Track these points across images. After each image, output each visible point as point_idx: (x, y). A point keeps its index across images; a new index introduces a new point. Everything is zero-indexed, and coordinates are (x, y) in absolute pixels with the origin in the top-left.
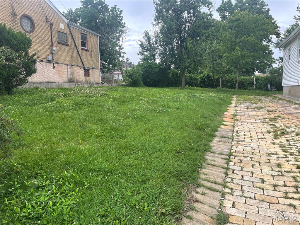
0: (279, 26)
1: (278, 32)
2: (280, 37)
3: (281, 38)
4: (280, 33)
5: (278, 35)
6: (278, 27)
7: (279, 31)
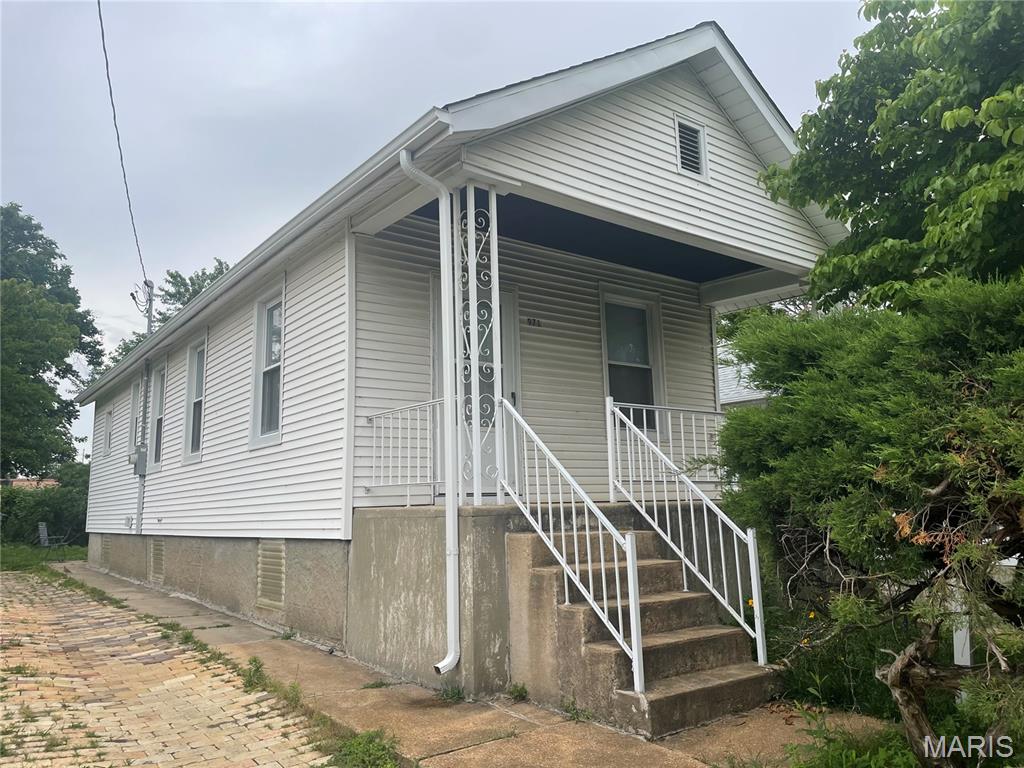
0: (99, 329)
1: (94, 347)
2: (100, 364)
3: (103, 367)
4: (102, 351)
5: (95, 355)
6: (95, 331)
7: (98, 343)
